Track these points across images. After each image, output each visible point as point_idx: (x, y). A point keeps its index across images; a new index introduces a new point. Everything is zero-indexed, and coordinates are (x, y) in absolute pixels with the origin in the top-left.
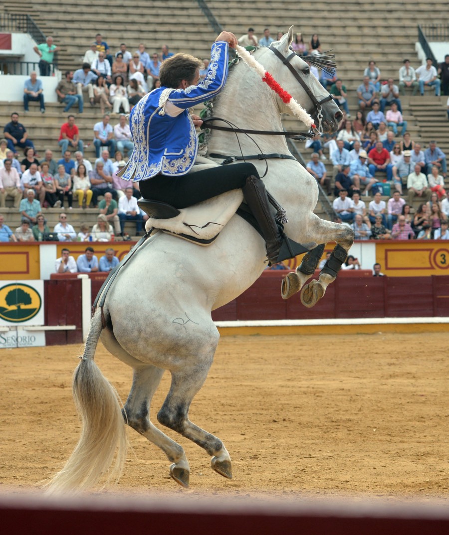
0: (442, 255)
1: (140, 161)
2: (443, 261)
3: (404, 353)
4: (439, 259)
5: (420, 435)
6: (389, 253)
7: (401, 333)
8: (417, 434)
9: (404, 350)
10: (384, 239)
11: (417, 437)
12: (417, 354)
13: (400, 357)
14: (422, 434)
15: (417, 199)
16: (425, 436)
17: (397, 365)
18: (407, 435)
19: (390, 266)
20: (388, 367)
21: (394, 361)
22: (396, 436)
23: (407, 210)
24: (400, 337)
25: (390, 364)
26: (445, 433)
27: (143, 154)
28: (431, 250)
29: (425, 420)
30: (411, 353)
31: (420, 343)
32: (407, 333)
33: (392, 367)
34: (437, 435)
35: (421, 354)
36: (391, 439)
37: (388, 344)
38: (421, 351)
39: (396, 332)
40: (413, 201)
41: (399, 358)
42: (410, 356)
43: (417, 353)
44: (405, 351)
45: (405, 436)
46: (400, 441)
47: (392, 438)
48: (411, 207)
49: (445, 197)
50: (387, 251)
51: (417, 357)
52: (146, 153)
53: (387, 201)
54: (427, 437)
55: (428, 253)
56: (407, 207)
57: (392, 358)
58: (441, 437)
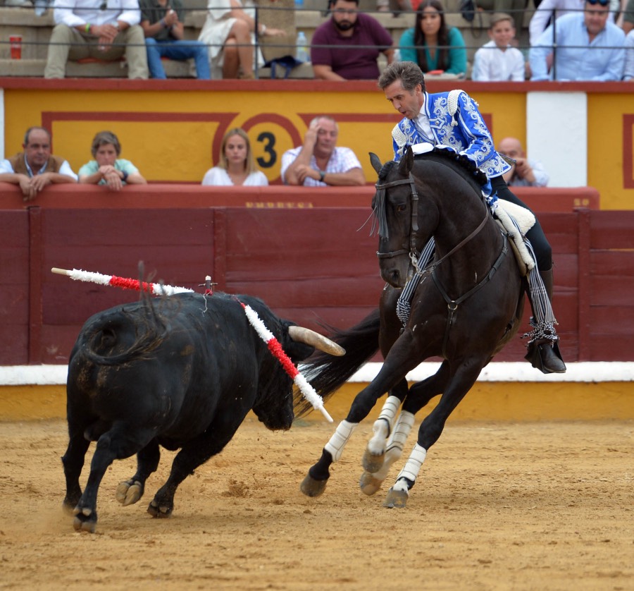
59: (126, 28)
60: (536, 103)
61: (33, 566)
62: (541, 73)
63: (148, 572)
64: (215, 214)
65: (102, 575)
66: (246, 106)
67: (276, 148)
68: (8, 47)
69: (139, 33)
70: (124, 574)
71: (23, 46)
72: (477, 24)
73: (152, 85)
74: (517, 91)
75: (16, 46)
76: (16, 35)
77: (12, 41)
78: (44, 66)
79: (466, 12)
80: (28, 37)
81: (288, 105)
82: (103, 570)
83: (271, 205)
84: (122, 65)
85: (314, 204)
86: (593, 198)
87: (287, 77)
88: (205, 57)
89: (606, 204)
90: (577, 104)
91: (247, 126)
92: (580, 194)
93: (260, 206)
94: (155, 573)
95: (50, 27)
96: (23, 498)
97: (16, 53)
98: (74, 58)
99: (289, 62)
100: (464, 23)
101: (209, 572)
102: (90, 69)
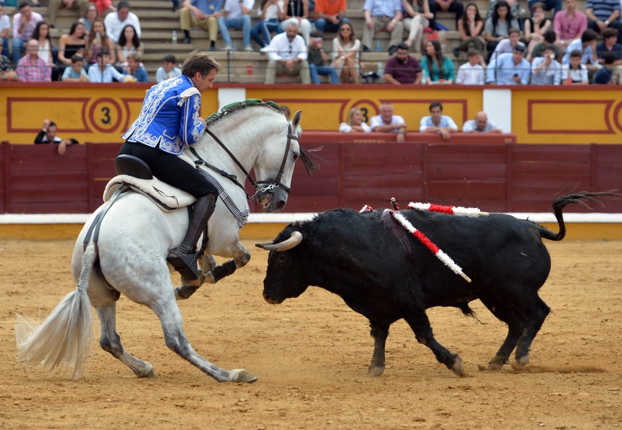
0: (103, 110)
1: (140, 126)
2: (106, 119)
3: (36, 274)
4: (99, 115)
5: (55, 414)
6: (14, 105)
7: (33, 240)
8: (49, 413)
9: (35, 269)
10: (6, 80)
11: (50, 418)
12: (58, 276)
13: (29, 280)
14: (59, 413)
15: (64, 13)
16: (63, 417)
17: (23, 294)
18: (33, 416)
19: (14, 126)
20: (6, 297)
21: (17, 287)
22: (13, 418)
23: (43, 32)
24: (31, 246)
25: (11, 294)
26: (98, 411)
27: (145, 122)
28: (86, 100)
29: (65, 389)
30: (47, 274)
31: (64, 257)
32: (42, 240)
33: (14, 297)
34: (83, 416)
35: (64, 275)
36: (3, 423)
37: (9, 258)
38: (65, 270)
39: (24, 239)
40: (58, 17)
41: (26, 282)
42: (45, 279)
43: (57, 273)
44: (37, 271)
45: (28, 418)
46: (20, 426)
47: (6, 421)
48: (52, 27)
49: (111, 11)
50: (10, 100)
51: (58, 281)
52: (148, 122)
53: (11, 15)
54: (67, 418)
55: (81, 105)
56: (44, 26)
57: (14, 283)
58: (89, 420)
59: (300, 61)
60: (488, 95)
61: (258, 304)
62: (491, 78)
63: (310, 308)
64: (340, 146)
65: (289, 309)
66: (355, 96)
67: (368, 115)
68: (246, 70)
69: (306, 64)
70: (300, 308)
71: (254, 69)
72: (460, 58)
73: (313, 87)
74: (478, 89)
75: (250, 69)
76: (250, 64)
77: (248, 67)
78: (265, 78)
79: (456, 53)
80: (257, 65)
81: (375, 96)
82: (290, 306)
83: (365, 141)
84: (298, 77)
85: (386, 141)
86: (513, 138)
87: (373, 82)
88: (335, 74)
89: (520, 141)
90: (506, 96)
91: (355, 105)
92: (508, 136)
93: (361, 141)
94: (313, 308)
95: (267, 61)
96: (254, 274)
97: (250, 73)
98: (278, 75)
99: (375, 76)
100: (454, 58)
101: (337, 308)
102: (285, 80)
